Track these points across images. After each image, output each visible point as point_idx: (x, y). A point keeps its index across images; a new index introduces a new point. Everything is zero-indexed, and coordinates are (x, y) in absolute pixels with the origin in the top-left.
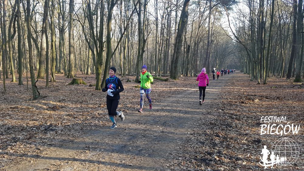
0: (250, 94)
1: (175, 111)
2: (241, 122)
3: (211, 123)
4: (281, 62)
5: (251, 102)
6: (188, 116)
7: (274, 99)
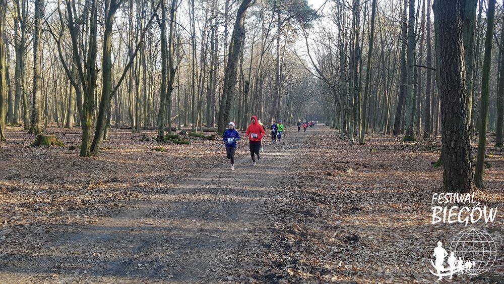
0: (340, 160)
1: (225, 191)
2: (327, 206)
3: (282, 210)
4: (384, 110)
5: (342, 174)
6: (246, 198)
7: (376, 169)
